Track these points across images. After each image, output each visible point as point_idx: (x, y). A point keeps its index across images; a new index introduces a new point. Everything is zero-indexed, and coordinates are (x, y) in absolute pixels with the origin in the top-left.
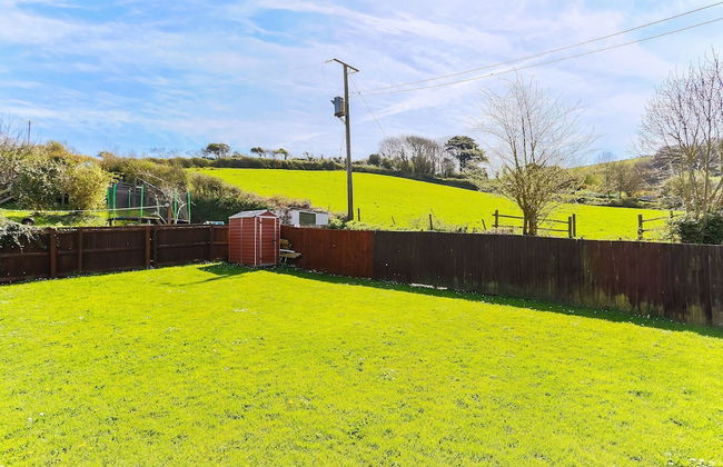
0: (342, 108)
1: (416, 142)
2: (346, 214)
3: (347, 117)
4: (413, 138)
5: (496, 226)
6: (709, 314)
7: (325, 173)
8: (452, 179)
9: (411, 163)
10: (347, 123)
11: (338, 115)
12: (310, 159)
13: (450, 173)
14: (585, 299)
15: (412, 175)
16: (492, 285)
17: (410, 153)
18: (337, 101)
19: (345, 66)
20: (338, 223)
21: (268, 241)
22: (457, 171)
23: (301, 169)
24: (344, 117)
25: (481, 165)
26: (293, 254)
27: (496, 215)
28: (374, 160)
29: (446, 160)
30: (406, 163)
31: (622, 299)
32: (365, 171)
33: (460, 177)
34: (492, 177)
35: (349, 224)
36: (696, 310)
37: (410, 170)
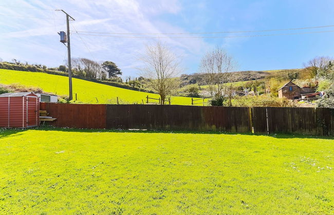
0: (65, 38)
1: (87, 62)
2: (68, 96)
3: (69, 44)
4: (85, 59)
5: (147, 102)
6: (236, 129)
7: (30, 73)
8: (106, 81)
9: (84, 72)
10: (69, 47)
11: (63, 41)
12: (18, 64)
13: (104, 78)
14: (203, 128)
15: (85, 78)
16: (167, 126)
17: (83, 67)
18: (62, 34)
19: (68, 16)
20: (65, 101)
21: (32, 111)
22: (107, 77)
23: (11, 69)
24: (66, 44)
25: (119, 76)
26: (51, 119)
27: (147, 98)
28: (62, 68)
29: (103, 72)
30: (81, 72)
31: (214, 127)
32: (57, 74)
33: (109, 81)
34: (124, 81)
35: (72, 102)
36: (233, 128)
37: (84, 75)
